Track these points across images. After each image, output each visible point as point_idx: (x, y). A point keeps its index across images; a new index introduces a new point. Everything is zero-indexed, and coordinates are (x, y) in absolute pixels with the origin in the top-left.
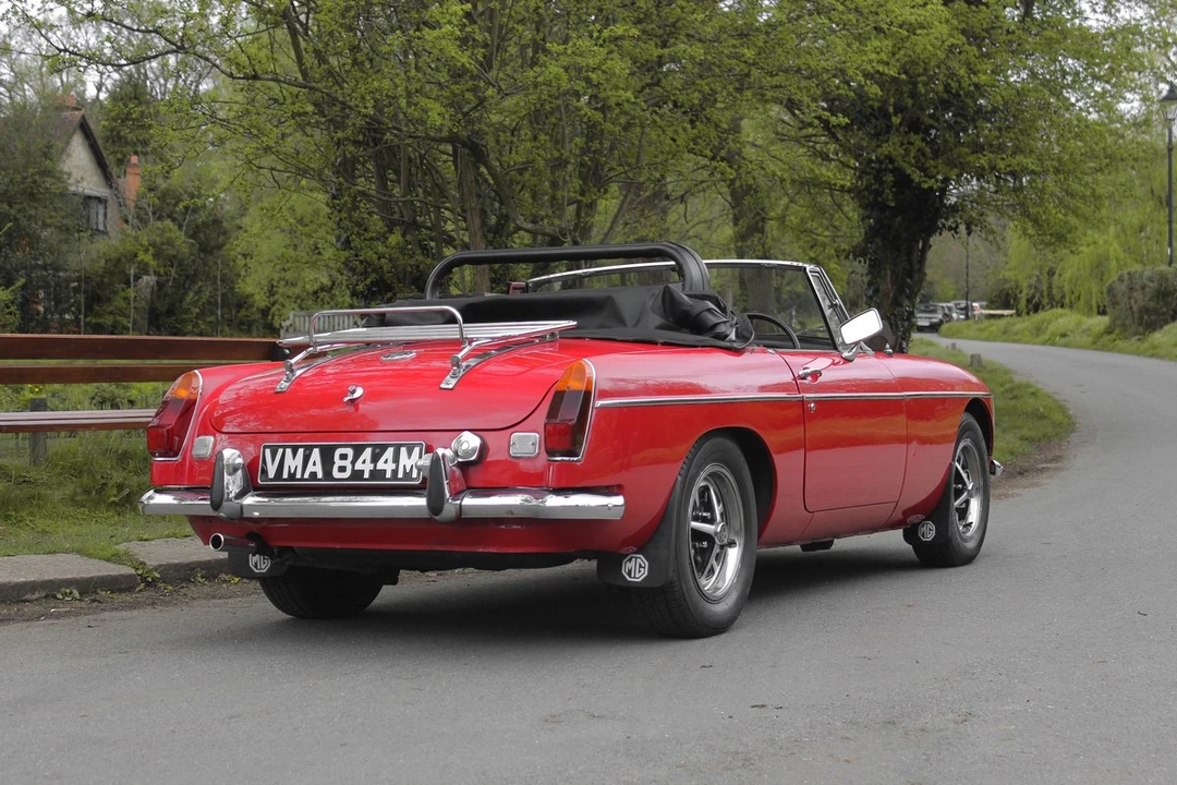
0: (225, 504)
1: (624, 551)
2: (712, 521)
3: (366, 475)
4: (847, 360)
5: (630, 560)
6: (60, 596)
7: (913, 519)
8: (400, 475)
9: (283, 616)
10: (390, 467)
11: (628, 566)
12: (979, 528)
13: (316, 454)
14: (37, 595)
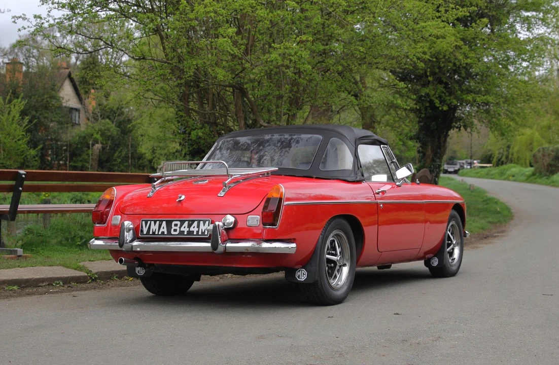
0: (125, 245)
1: (296, 267)
2: (335, 255)
3: (186, 233)
4: (398, 186)
5: (299, 271)
6: (54, 285)
7: (428, 256)
8: (200, 233)
9: (151, 294)
10: (195, 230)
11: (298, 274)
12: (458, 261)
13: (164, 224)
14: (44, 284)
